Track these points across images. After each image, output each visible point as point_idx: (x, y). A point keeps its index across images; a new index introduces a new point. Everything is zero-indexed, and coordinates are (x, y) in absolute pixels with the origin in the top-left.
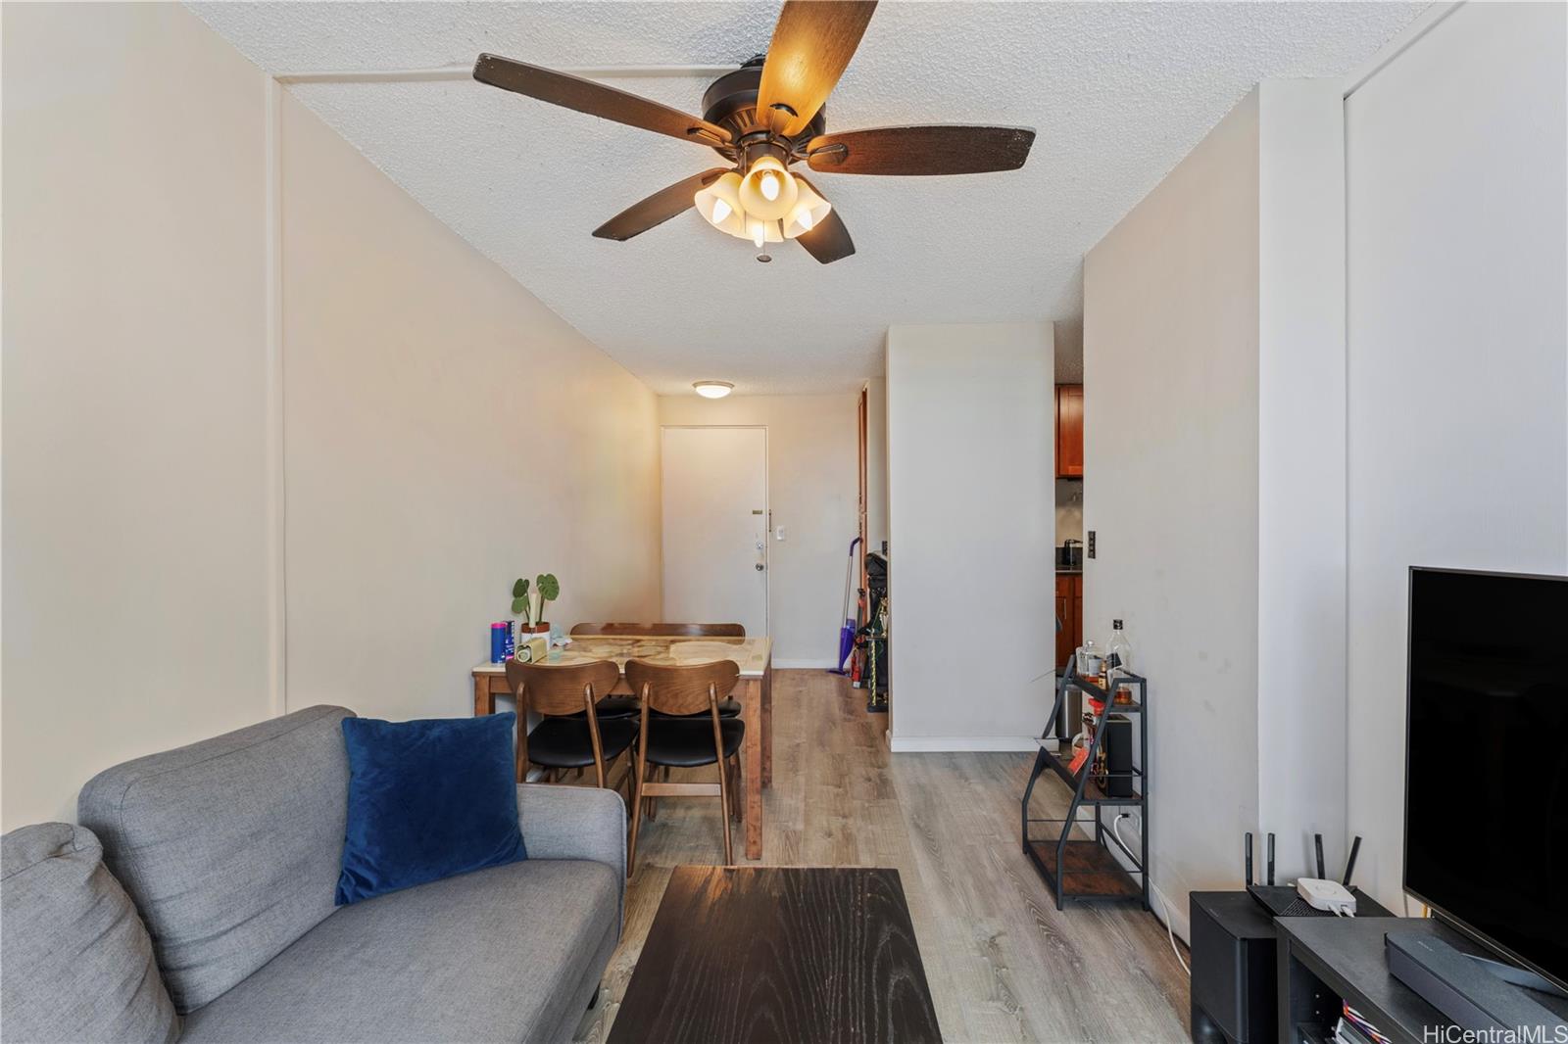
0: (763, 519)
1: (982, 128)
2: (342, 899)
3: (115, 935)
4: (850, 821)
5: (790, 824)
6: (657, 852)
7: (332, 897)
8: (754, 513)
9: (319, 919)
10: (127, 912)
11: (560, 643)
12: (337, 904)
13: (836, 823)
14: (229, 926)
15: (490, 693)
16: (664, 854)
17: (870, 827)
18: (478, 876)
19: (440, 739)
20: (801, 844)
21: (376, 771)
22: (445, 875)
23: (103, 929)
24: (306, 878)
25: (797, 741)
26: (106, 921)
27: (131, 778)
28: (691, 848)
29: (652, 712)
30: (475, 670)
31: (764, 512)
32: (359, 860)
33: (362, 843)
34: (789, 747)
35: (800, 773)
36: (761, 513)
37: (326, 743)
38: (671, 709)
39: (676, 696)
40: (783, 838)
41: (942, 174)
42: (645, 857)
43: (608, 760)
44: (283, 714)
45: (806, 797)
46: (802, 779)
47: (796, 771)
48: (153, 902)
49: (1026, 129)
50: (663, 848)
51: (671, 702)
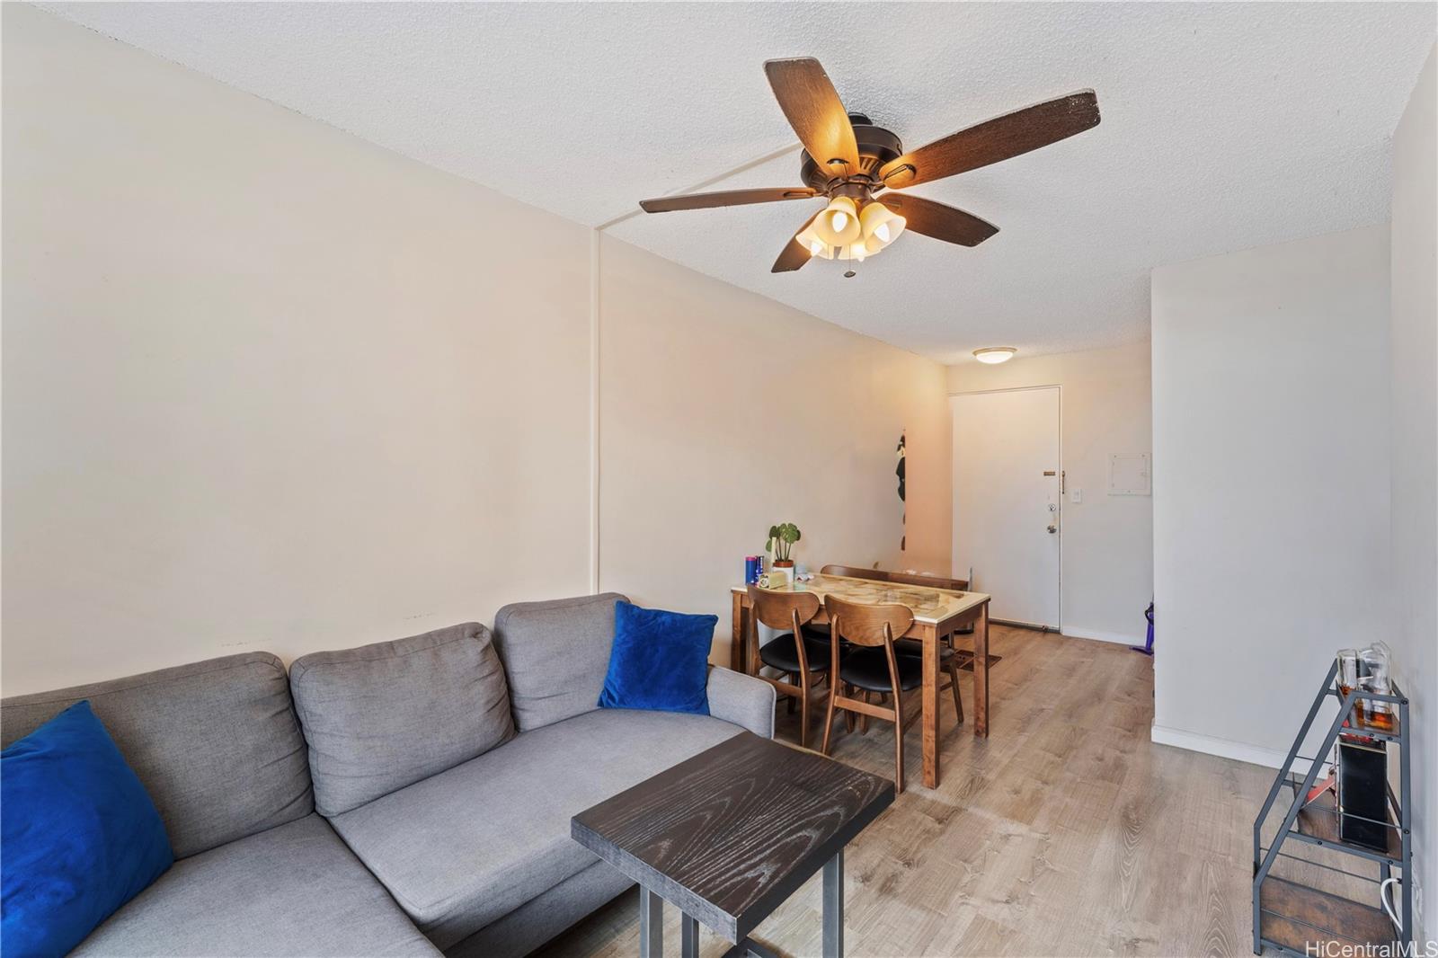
0: (1055, 480)
1: (1029, 109)
2: (601, 704)
3: (489, 679)
4: (1047, 789)
5: (984, 772)
6: (852, 757)
7: (597, 700)
8: (1046, 474)
9: (587, 710)
10: (497, 671)
11: (803, 578)
12: (599, 705)
13: (1031, 786)
14: (542, 696)
15: (742, 608)
16: (858, 760)
17: (1068, 800)
18: (675, 715)
19: (664, 623)
20: (981, 791)
21: (626, 634)
22: (655, 708)
23: (485, 675)
24: (583, 685)
25: (1044, 707)
26: (487, 672)
27: (512, 610)
28: (881, 762)
29: (841, 639)
30: (734, 589)
31: (1057, 474)
32: (611, 684)
33: (613, 674)
34: (1031, 710)
35: (1026, 734)
36: (1053, 474)
37: (607, 614)
38: (853, 639)
39: (857, 629)
40: (968, 781)
41: (1015, 156)
42: (841, 758)
43: (812, 672)
44: (596, 594)
45: (1015, 755)
46: (1022, 739)
47: (1021, 731)
48: (513, 672)
49: (1078, 93)
50: (860, 755)
51: (854, 633)
